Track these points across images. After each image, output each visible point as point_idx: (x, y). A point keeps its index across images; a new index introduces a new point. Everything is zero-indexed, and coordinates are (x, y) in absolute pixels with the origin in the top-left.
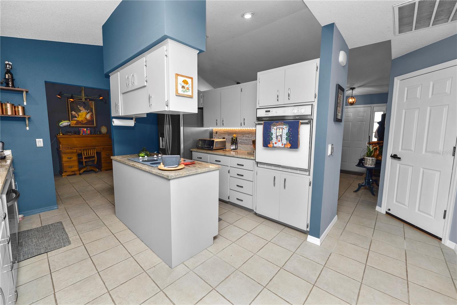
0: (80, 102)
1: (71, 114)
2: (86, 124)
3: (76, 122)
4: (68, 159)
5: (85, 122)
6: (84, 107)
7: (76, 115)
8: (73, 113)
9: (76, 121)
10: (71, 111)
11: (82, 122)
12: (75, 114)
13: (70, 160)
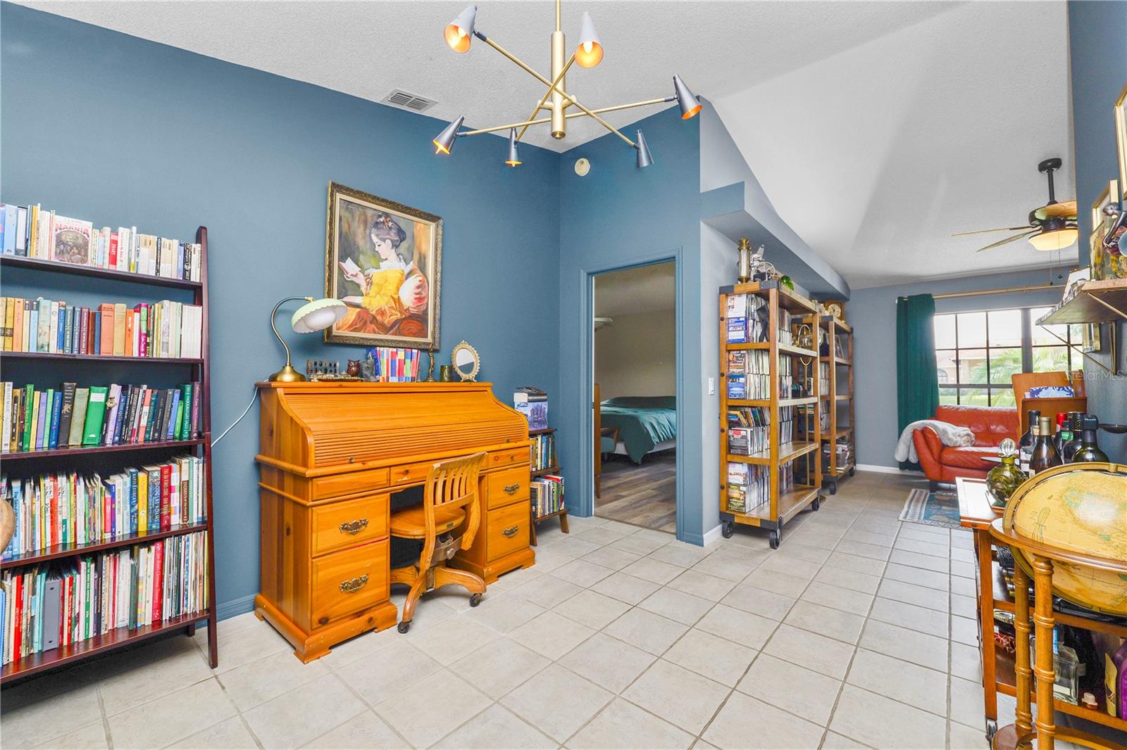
0: (382, 219)
1: (341, 271)
2: (397, 327)
3: (359, 315)
4: (344, 533)
5: (394, 318)
6: (395, 246)
7: (361, 280)
8: (349, 266)
9: (358, 310)
10: (343, 258)
11: (379, 318)
12: (356, 276)
13: (352, 538)
